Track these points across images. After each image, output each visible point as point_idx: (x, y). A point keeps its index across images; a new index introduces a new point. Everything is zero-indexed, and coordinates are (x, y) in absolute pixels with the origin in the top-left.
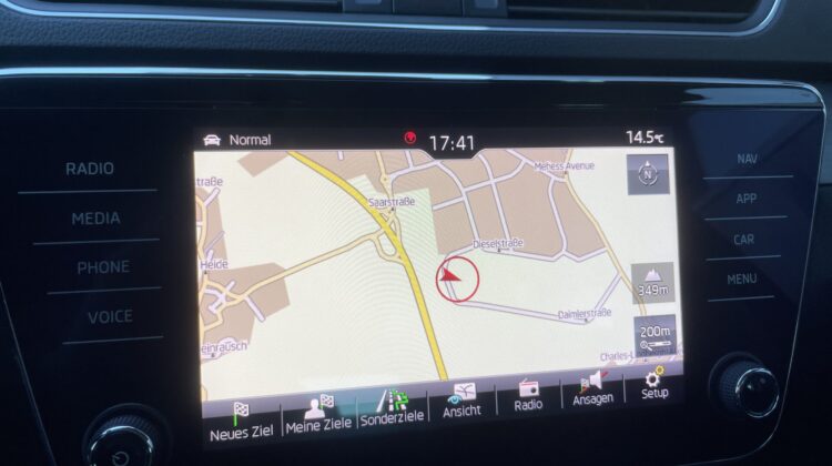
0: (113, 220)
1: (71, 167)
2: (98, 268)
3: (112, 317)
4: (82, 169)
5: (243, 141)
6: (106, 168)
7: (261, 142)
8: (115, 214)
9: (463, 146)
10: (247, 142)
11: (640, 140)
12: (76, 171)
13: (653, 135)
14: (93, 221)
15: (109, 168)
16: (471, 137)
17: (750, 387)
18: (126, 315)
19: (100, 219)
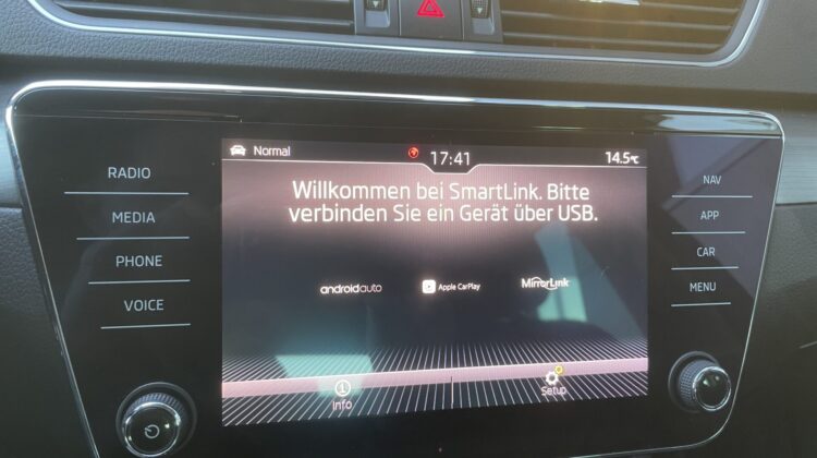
0: (148, 219)
1: (112, 171)
2: (133, 261)
3: (146, 305)
4: (122, 173)
5: (266, 152)
6: (144, 173)
7: (281, 154)
8: (151, 214)
9: (460, 162)
10: (269, 153)
11: (618, 160)
12: (117, 175)
13: (629, 156)
14: (131, 219)
15: (146, 173)
16: (467, 154)
17: (705, 382)
18: (158, 305)
19: (137, 218)
